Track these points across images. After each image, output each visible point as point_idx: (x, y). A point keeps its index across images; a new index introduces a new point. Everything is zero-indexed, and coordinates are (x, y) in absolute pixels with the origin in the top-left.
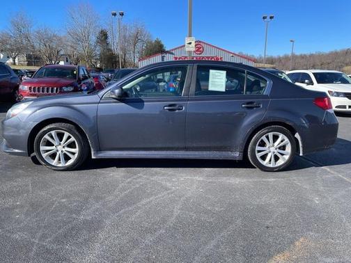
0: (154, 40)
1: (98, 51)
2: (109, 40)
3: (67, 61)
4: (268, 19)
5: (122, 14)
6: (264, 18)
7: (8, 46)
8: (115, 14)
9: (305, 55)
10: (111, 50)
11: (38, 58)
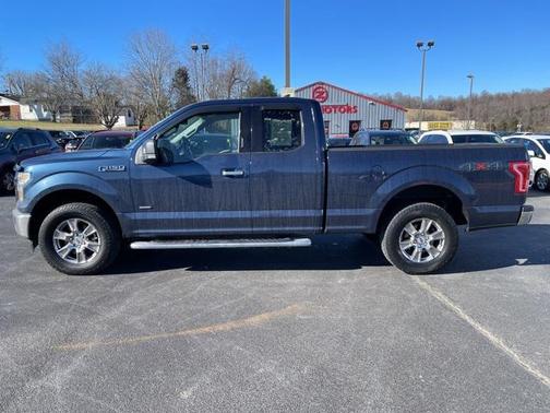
0: (259, 78)
1: (174, 99)
2: (191, 83)
3: (130, 115)
4: (425, 47)
5: (206, 48)
6: (419, 45)
7: (45, 95)
8: (196, 48)
9: (504, 95)
10: (194, 98)
11: (88, 112)
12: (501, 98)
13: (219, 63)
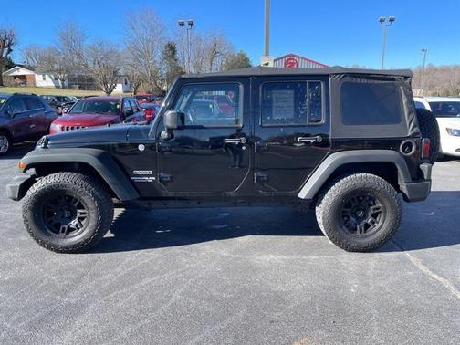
0: (236, 52)
1: (165, 70)
2: (178, 55)
3: (126, 83)
4: (388, 23)
5: (191, 24)
6: (381, 21)
8: (182, 24)
10: (180, 68)
11: (91, 80)
12: (445, 70)
13: (202, 38)
